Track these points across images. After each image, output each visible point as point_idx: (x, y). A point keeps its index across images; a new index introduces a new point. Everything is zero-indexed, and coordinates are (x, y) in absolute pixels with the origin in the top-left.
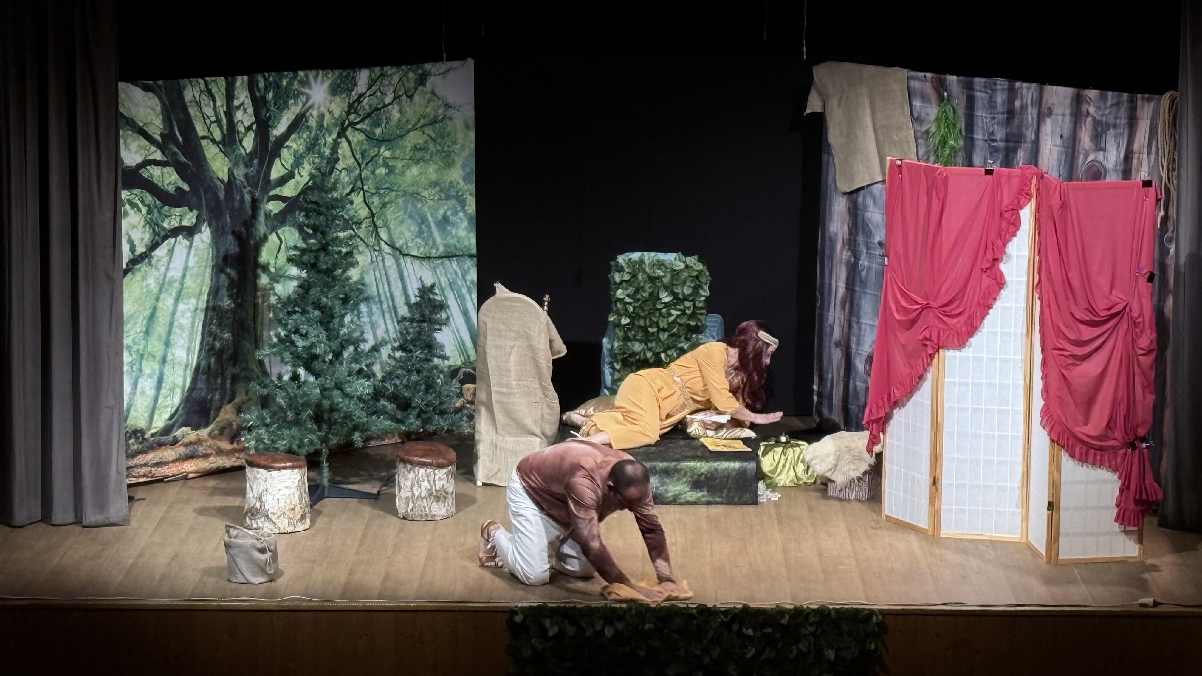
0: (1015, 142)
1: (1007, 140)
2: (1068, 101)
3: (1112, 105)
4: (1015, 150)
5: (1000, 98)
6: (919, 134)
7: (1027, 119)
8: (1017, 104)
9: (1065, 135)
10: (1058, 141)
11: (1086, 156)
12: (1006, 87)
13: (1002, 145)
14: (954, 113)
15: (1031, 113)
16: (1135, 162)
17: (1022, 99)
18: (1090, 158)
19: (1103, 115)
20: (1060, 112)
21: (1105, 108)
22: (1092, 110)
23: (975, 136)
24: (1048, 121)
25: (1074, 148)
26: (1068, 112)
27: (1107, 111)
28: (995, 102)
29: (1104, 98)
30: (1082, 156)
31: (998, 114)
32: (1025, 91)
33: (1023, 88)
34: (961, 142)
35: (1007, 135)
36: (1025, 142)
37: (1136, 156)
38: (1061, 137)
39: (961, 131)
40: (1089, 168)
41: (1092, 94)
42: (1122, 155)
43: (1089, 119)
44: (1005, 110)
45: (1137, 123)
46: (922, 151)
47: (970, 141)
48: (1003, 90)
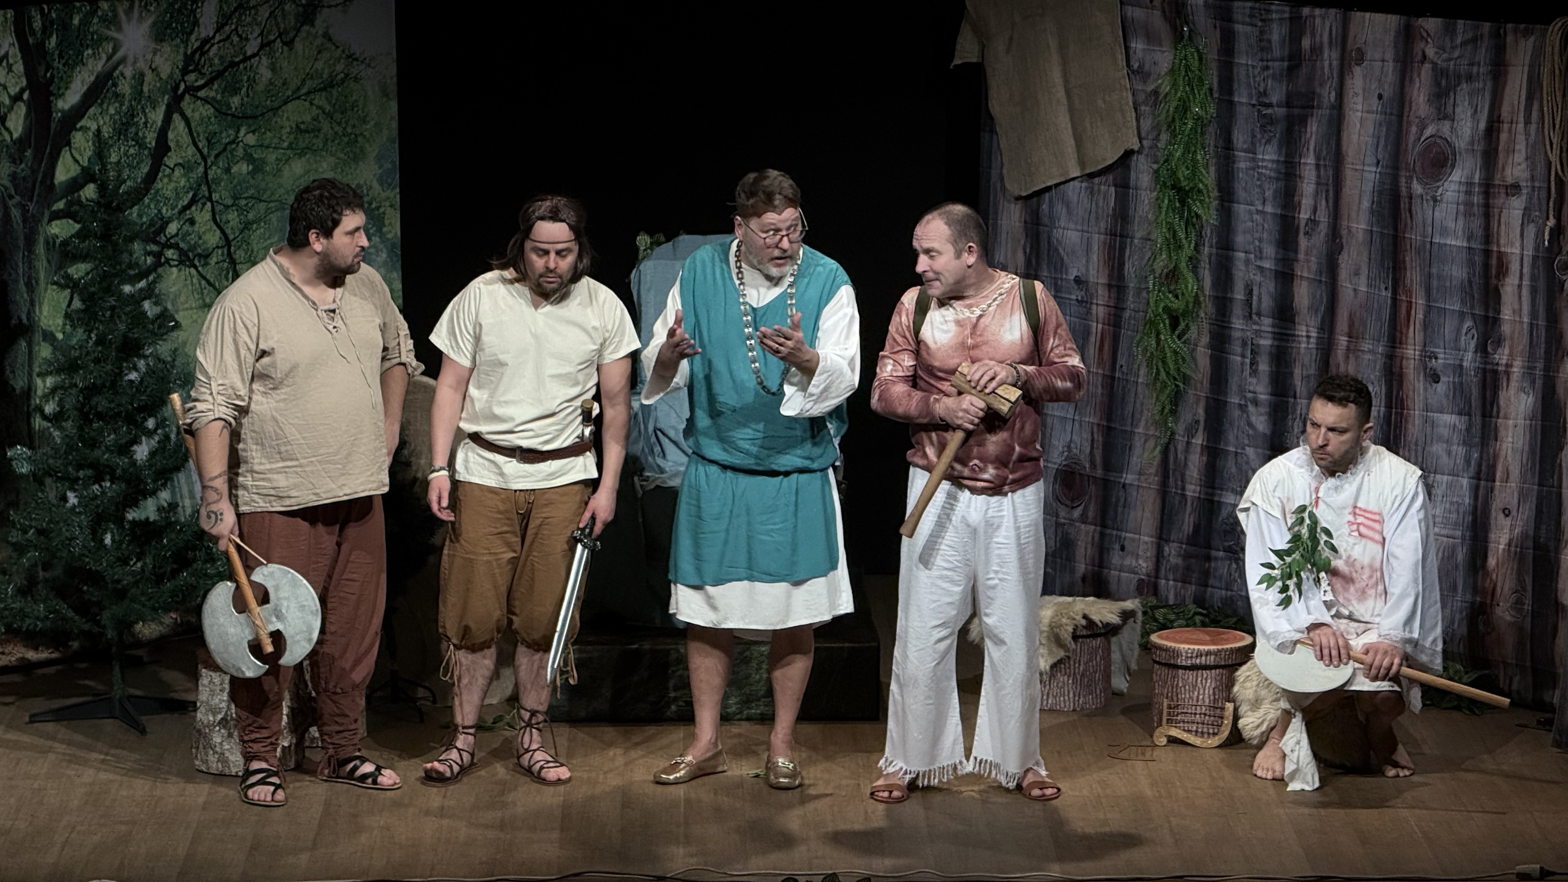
0: (1302, 107)
1: (1288, 105)
2: (1389, 39)
3: (1464, 44)
4: (1303, 121)
5: (1277, 34)
6: (1141, 97)
7: (1323, 68)
8: (1306, 43)
9: (1386, 95)
10: (1375, 103)
11: (1422, 128)
12: (1287, 15)
13: (1281, 111)
14: (1200, 59)
15: (1330, 58)
16: (1504, 137)
17: (1313, 35)
18: (1428, 132)
19: (1450, 60)
20: (1378, 56)
21: (1453, 48)
22: (1430, 52)
23: (1236, 99)
24: (1358, 71)
25: (1400, 116)
26: (1390, 55)
27: (1456, 54)
28: (1269, 41)
29: (1450, 31)
30: (1414, 129)
31: (1273, 60)
32: (1318, 21)
33: (1314, 17)
34: (1212, 110)
35: (1289, 95)
36: (1319, 107)
37: (1506, 126)
38: (1380, 97)
39: (1211, 90)
40: (1428, 149)
41: (1431, 24)
42: (1482, 125)
43: (1427, 66)
44: (1286, 53)
45: (1506, 73)
46: (1147, 124)
47: (1227, 106)
48: (1281, 19)
